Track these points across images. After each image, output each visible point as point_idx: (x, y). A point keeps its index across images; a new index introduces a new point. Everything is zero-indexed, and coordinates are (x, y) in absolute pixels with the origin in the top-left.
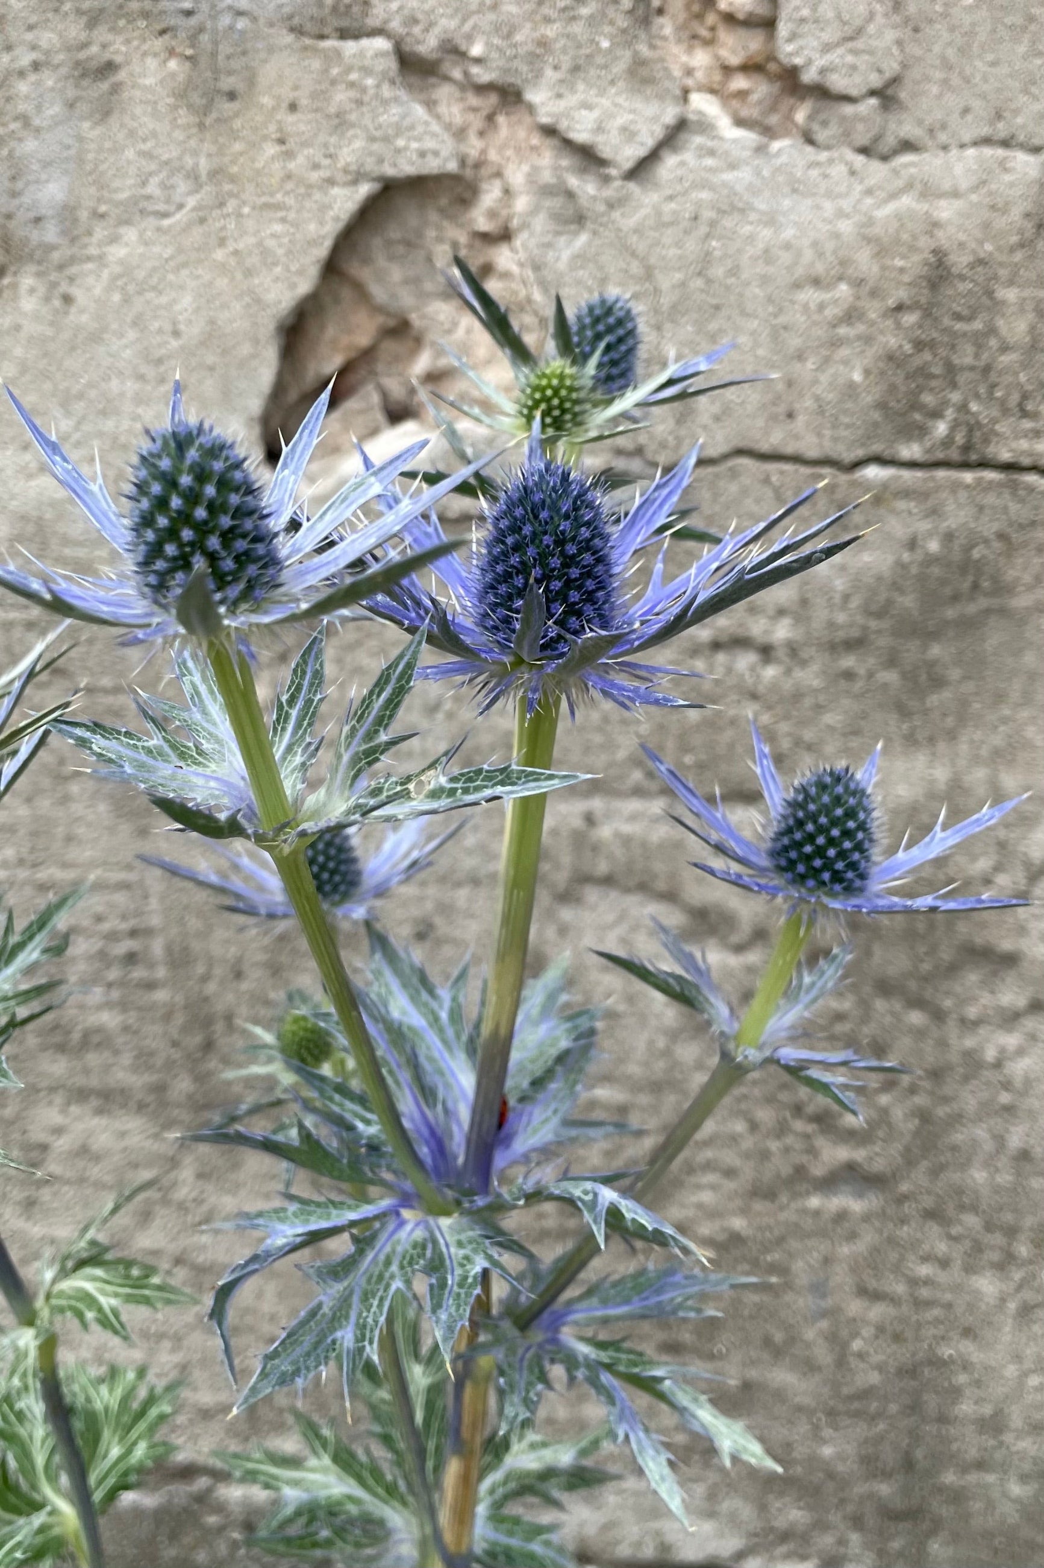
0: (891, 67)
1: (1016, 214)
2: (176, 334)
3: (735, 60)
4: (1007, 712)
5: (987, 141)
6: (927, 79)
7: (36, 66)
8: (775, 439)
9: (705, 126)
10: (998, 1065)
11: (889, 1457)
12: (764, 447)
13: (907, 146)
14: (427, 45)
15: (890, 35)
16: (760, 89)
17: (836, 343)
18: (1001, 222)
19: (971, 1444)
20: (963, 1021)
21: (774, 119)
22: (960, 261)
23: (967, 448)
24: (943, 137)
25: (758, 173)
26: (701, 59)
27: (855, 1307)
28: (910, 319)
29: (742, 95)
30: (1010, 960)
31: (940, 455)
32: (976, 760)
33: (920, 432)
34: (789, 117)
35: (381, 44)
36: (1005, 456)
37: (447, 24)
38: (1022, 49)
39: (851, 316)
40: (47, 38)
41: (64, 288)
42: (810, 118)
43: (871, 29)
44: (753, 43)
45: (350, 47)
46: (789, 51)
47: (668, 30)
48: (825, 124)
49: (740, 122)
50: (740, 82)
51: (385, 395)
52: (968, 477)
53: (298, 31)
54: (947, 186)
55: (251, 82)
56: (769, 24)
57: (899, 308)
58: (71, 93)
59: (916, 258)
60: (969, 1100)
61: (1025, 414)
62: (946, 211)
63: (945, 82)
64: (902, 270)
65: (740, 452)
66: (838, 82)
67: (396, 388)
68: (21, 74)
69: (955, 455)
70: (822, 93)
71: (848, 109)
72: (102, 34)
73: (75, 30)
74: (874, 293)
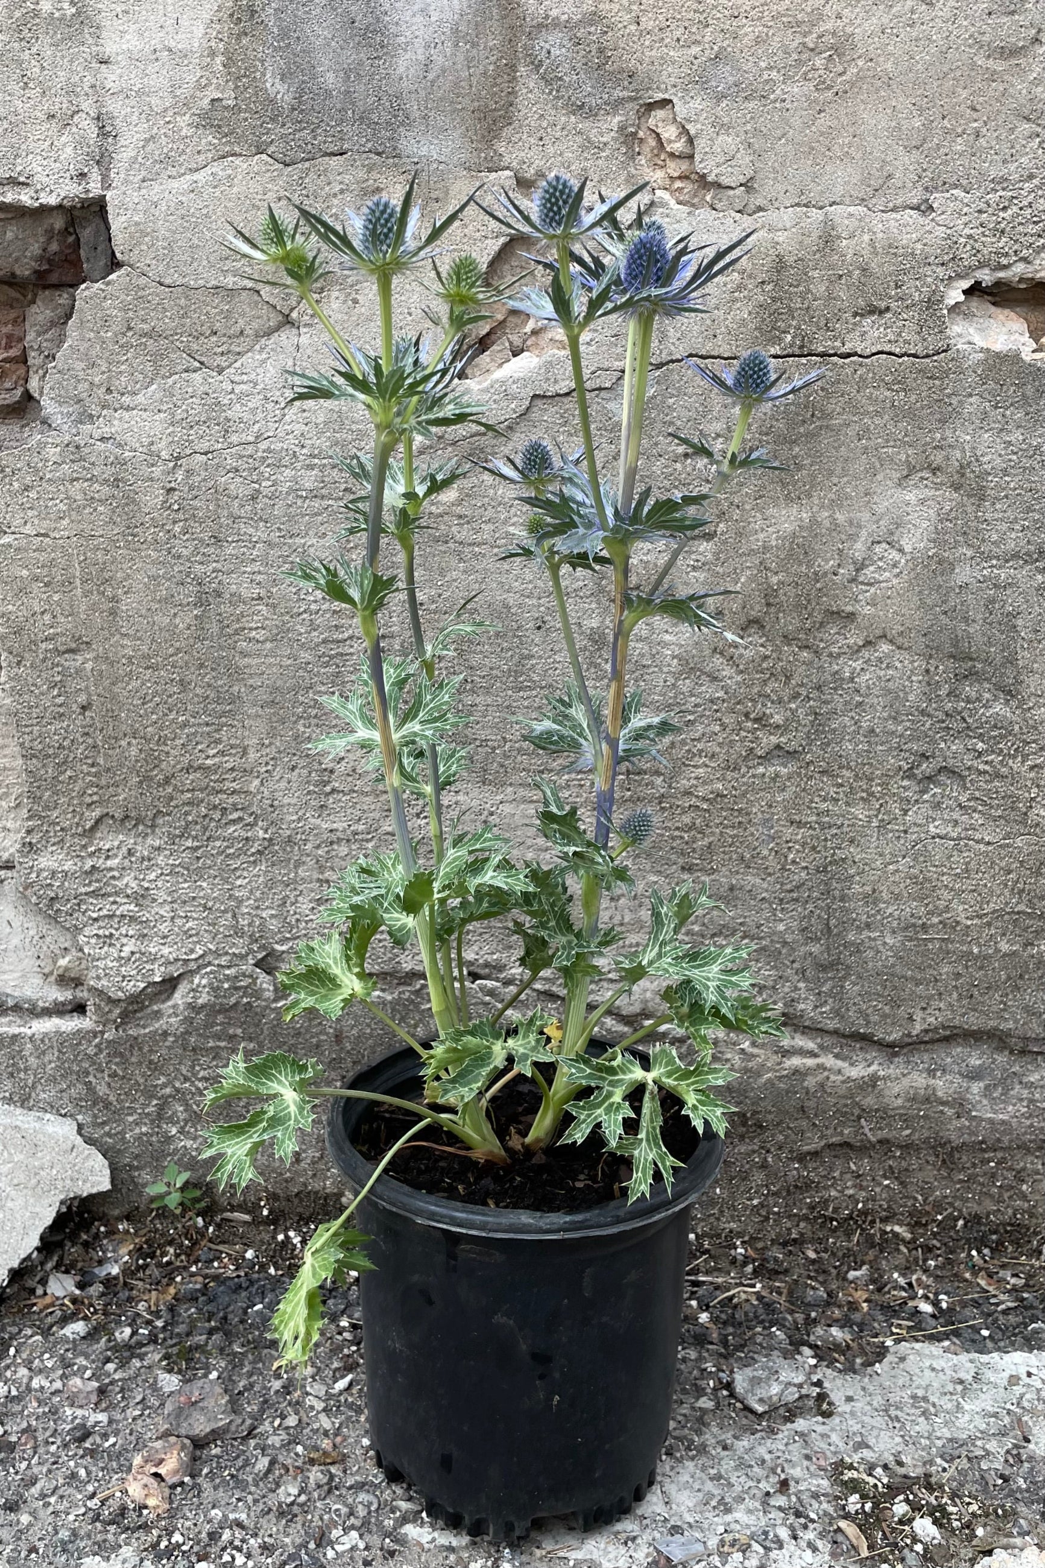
0: (750, 173)
1: (815, 235)
2: (410, 314)
3: (676, 175)
4: (835, 480)
5: (798, 205)
6: (767, 177)
7: (342, 191)
8: (708, 348)
9: (664, 204)
10: (852, 680)
11: (817, 927)
12: (703, 352)
13: (760, 209)
14: (530, 173)
15: (748, 159)
16: (689, 187)
17: (735, 301)
18: (807, 241)
19: (861, 912)
20: (830, 655)
21: (696, 200)
22: (790, 260)
23: (801, 347)
24: (776, 205)
25: (690, 224)
26: (659, 174)
27: (788, 832)
28: (769, 287)
29: (680, 189)
30: (852, 616)
31: (789, 351)
32: (822, 507)
33: (778, 340)
34: (703, 199)
35: (507, 173)
36: (821, 349)
37: (538, 163)
38: (809, 162)
39: (740, 288)
40: (347, 179)
41: (354, 295)
42: (713, 198)
43: (739, 155)
44: (684, 166)
45: (494, 175)
46: (699, 167)
47: (643, 162)
48: (720, 200)
49: (679, 203)
50: (678, 184)
51: (511, 343)
52: (804, 360)
53: (469, 169)
54: (780, 226)
55: (447, 193)
56: (691, 157)
57: (763, 283)
58: (359, 203)
59: (769, 259)
60: (838, 702)
61: (828, 329)
62: (781, 237)
63: (775, 179)
64: (763, 265)
65: (691, 355)
66: (725, 181)
67: (517, 340)
68: (335, 195)
69: (797, 352)
70: (718, 186)
71: (731, 192)
72: (374, 175)
73: (362, 174)
74: (750, 276)
